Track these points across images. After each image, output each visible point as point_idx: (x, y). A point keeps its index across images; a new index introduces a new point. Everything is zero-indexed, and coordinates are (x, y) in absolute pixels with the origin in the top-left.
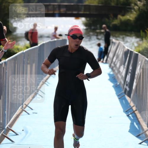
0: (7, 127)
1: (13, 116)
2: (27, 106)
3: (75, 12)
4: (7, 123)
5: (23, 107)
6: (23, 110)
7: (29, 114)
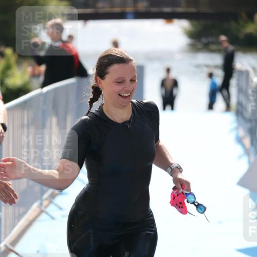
0: (5, 245)
1: (19, 221)
2: (51, 202)
3: (167, 10)
4: (5, 237)
5: (41, 204)
6: (42, 211)
7: (53, 218)
